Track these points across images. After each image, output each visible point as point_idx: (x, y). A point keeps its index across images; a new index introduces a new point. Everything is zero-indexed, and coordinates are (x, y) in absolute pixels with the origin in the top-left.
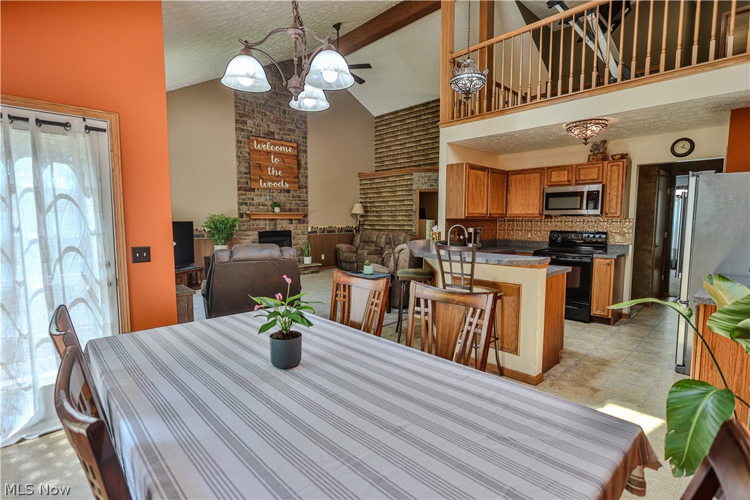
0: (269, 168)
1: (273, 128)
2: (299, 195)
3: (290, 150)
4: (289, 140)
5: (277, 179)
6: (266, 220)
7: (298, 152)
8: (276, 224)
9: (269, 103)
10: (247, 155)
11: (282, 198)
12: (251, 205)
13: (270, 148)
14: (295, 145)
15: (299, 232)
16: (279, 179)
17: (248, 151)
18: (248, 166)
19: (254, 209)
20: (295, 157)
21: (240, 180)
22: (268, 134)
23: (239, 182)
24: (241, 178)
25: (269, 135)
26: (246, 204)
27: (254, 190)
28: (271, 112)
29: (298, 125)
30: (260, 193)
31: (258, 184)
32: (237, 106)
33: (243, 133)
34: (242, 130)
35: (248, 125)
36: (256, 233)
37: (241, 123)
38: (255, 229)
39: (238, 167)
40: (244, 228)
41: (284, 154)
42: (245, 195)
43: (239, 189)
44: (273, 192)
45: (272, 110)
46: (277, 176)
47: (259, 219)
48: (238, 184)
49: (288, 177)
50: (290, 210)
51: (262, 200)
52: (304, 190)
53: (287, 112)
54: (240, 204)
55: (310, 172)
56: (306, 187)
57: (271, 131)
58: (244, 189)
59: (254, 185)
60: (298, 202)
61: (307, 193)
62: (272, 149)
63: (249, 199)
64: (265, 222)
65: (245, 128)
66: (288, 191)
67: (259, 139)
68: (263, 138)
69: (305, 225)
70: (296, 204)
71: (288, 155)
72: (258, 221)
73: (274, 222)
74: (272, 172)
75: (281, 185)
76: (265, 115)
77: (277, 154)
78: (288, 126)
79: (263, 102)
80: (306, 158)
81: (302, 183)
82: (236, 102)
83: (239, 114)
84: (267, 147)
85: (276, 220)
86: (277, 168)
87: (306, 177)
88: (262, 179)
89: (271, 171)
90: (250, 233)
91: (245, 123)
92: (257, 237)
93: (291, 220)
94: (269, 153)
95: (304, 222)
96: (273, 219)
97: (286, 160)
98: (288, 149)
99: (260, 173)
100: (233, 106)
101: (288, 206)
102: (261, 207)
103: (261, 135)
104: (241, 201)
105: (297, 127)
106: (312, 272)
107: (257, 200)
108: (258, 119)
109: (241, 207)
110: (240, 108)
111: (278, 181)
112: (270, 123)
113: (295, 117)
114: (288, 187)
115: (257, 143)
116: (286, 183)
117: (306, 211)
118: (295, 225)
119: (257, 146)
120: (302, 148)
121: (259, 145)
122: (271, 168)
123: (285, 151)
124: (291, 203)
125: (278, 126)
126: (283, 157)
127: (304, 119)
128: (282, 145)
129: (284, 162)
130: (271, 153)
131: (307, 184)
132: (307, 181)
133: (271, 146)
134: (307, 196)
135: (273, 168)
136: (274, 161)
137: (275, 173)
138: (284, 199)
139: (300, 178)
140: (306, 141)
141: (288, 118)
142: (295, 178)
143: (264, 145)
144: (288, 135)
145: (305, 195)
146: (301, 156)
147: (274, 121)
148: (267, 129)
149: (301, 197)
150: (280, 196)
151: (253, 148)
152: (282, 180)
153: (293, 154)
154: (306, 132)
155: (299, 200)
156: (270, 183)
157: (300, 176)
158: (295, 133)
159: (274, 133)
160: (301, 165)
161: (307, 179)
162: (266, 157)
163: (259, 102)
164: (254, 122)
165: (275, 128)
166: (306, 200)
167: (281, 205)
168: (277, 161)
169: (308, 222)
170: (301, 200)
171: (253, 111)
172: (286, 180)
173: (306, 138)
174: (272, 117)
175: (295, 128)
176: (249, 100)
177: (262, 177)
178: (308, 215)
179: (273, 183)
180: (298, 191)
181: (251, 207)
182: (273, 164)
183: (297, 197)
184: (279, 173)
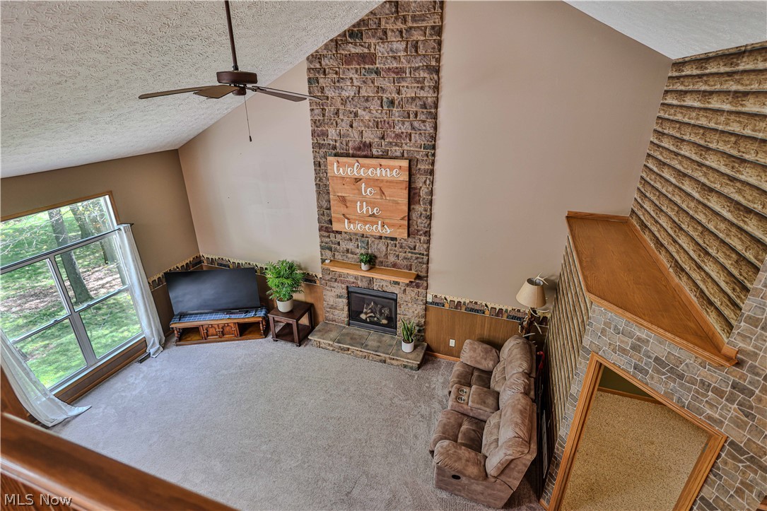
0: (359, 204)
1: (369, 136)
2: (412, 245)
3: (394, 174)
4: (398, 154)
5: (370, 219)
7: (411, 175)
9: (363, 93)
11: (378, 248)
12: (337, 251)
13: (359, 172)
14: (405, 164)
15: (408, 298)
16: (375, 220)
20: (405, 185)
21: (322, 217)
22: (359, 149)
23: (320, 220)
24: (323, 214)
25: (364, 150)
26: (330, 249)
27: (338, 232)
28: (366, 108)
29: (416, 124)
30: (347, 237)
31: (342, 226)
32: (313, 110)
34: (321, 146)
35: (330, 137)
36: (344, 286)
37: (318, 136)
38: (343, 283)
39: (318, 198)
41: (382, 181)
42: (329, 237)
43: (321, 229)
44: (366, 238)
45: (367, 105)
46: (370, 216)
48: (319, 223)
49: (391, 217)
50: (394, 266)
51: (350, 246)
52: (424, 238)
53: (396, 102)
54: (322, 248)
56: (428, 233)
57: (365, 144)
58: (326, 229)
59: (336, 227)
60: (409, 255)
61: (429, 242)
62: (362, 173)
63: (334, 243)
64: (355, 275)
65: (326, 142)
66: (392, 239)
67: (341, 159)
68: (351, 156)
69: (422, 291)
70: (405, 258)
71: (391, 183)
74: (363, 208)
76: (356, 115)
77: (371, 181)
78: (397, 129)
79: (352, 94)
80: (432, 184)
81: (420, 223)
83: (316, 121)
86: (371, 204)
87: (430, 218)
88: (348, 219)
89: (361, 207)
90: (335, 284)
91: (325, 134)
92: (344, 291)
94: (358, 180)
95: (418, 286)
97: (387, 191)
98: (391, 171)
99: (344, 210)
101: (392, 259)
102: (350, 255)
103: (351, 152)
104: (324, 244)
105: (413, 128)
107: (345, 245)
108: (345, 124)
109: (324, 251)
110: (318, 111)
111: (372, 223)
112: (363, 128)
113: (413, 108)
114: (388, 231)
115: (338, 167)
116: (385, 226)
117: (424, 271)
118: (403, 288)
119: (338, 170)
120: (423, 167)
121: (341, 169)
122: (362, 203)
123: (386, 175)
124: (398, 256)
125: (379, 133)
126: (381, 185)
127: (433, 110)
128: (381, 165)
129: (383, 193)
130: (360, 179)
131: (430, 228)
132: (430, 224)
133: (360, 169)
134: (428, 248)
135: (364, 203)
136: (366, 192)
137: (367, 211)
138: (384, 248)
139: (415, 218)
140: (433, 152)
141: (397, 114)
142: (403, 219)
143: (349, 169)
144: (396, 145)
145: (425, 246)
146: (420, 181)
147: (371, 124)
148: (358, 140)
149: (415, 249)
150: (378, 244)
151: (332, 175)
152: (380, 222)
153: (401, 179)
154: (432, 136)
155: (412, 253)
156: (360, 225)
157: (414, 216)
158: (410, 141)
159: (370, 145)
160: (420, 196)
161: (431, 220)
162: (353, 187)
163: (345, 94)
164: (338, 131)
165: (372, 136)
166: (425, 253)
167: (379, 256)
168: (371, 193)
169: (427, 288)
170: (415, 254)
171: (337, 113)
172: (386, 221)
173: (434, 147)
174: (367, 118)
175: (409, 131)
176: (330, 95)
177: (347, 216)
178: (427, 277)
179: (365, 225)
180: (411, 240)
181: (336, 253)
182: (365, 197)
183: (406, 248)
184: (375, 212)
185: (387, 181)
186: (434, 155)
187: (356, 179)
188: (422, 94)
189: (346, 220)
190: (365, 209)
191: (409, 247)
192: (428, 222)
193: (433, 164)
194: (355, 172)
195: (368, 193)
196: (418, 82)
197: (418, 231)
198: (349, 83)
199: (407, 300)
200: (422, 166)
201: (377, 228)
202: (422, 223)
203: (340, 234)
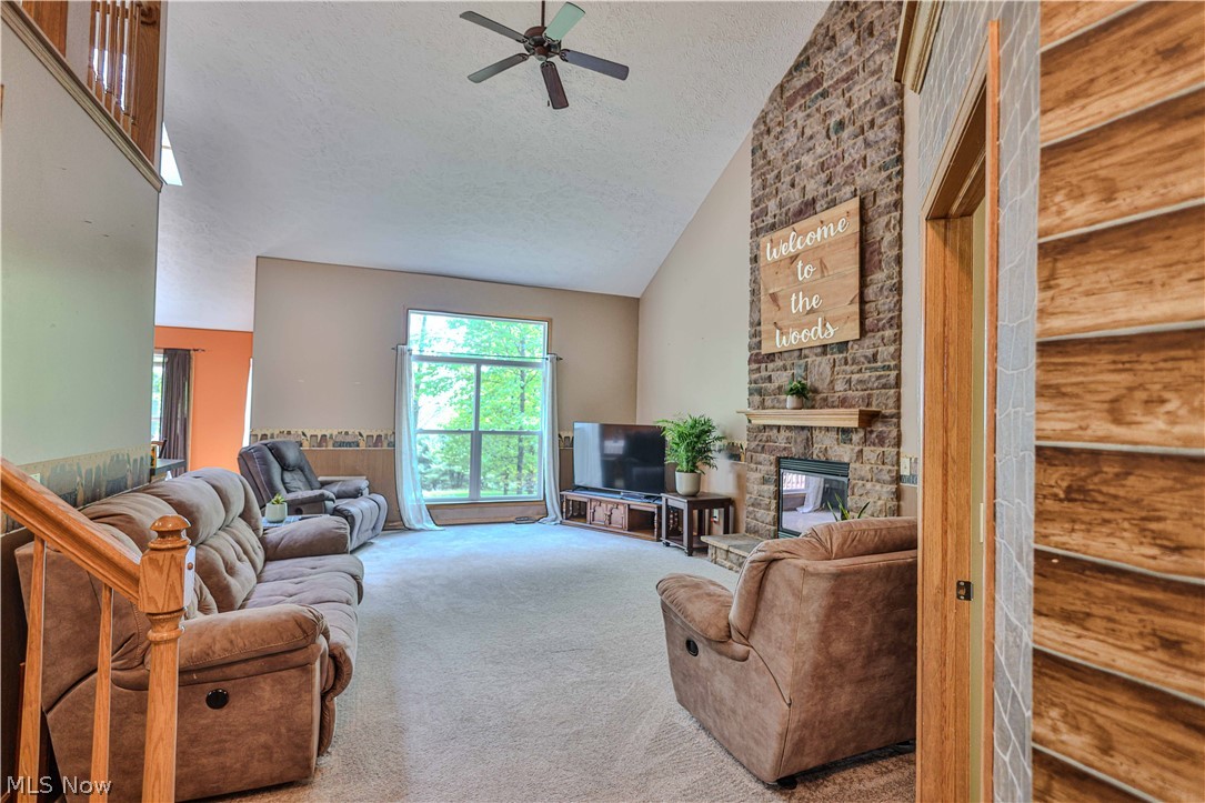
0: (794, 297)
1: (814, 187)
2: (869, 352)
3: (840, 227)
4: (848, 194)
5: (808, 318)
6: (789, 428)
8: (810, 440)
9: (808, 132)
11: (820, 371)
12: (766, 392)
13: (795, 246)
14: (854, 205)
15: (866, 471)
16: (813, 317)
19: (770, 403)
20: (852, 242)
21: (753, 340)
22: (800, 213)
23: (751, 347)
24: (754, 335)
25: (804, 210)
26: (760, 391)
27: (771, 357)
28: (808, 151)
29: (872, 137)
30: (780, 364)
31: (773, 343)
32: (753, 187)
34: (760, 231)
35: (769, 214)
36: (773, 458)
37: (757, 218)
38: (771, 453)
39: (751, 312)
40: (753, 445)
41: (824, 246)
42: (759, 370)
43: (750, 360)
44: (806, 357)
45: (810, 144)
46: (808, 313)
47: (779, 427)
48: (750, 350)
49: (835, 306)
50: (843, 402)
51: (783, 378)
52: (886, 334)
53: (847, 121)
54: (751, 392)
56: (896, 322)
57: (806, 202)
58: (756, 358)
59: (765, 350)
60: (867, 375)
61: (898, 338)
62: (799, 246)
63: (764, 380)
64: (788, 434)
65: (765, 223)
66: (843, 346)
68: (785, 227)
70: (860, 382)
71: (835, 245)
72: (775, 431)
73: (805, 434)
74: (798, 303)
75: (818, 333)
76: (799, 167)
77: (810, 254)
78: (845, 160)
81: (881, 304)
82: (752, 180)
84: (790, 245)
85: (810, 429)
86: (809, 293)
87: (898, 289)
88: (780, 329)
89: (796, 302)
90: (762, 457)
91: (765, 212)
92: (774, 469)
93: (846, 431)
94: (794, 258)
95: (881, 441)
96: (803, 428)
97: (830, 261)
99: (775, 315)
101: (839, 388)
102: (782, 397)
104: (753, 385)
107: (776, 381)
109: (751, 398)
111: (810, 325)
112: (806, 181)
113: (867, 116)
114: (831, 334)
115: (771, 248)
116: (828, 325)
117: (891, 402)
118: (857, 448)
119: (772, 253)
121: (775, 250)
122: (797, 296)
123: (829, 235)
124: (849, 381)
125: (823, 176)
126: (822, 255)
127: (897, 103)
128: (822, 222)
129: (825, 267)
130: (796, 257)
131: (900, 310)
132: (900, 301)
133: (797, 239)
134: (899, 351)
135: (801, 294)
136: (803, 274)
137: (804, 305)
138: (829, 372)
139: (872, 297)
140: (898, 168)
141: (847, 138)
142: (852, 302)
143: (784, 246)
144: (847, 184)
145: (892, 349)
146: (879, 227)
147: (815, 170)
148: (800, 201)
149: (875, 360)
150: (819, 365)
151: (765, 265)
152: (820, 319)
153: (849, 232)
154: (895, 142)
155: (871, 369)
156: (794, 333)
157: (871, 292)
158: (865, 167)
159: (814, 200)
160: (880, 253)
161: (900, 294)
162: (788, 271)
163: (787, 145)
164: (778, 200)
165: (816, 187)
166: (893, 363)
167: (820, 388)
168: (809, 273)
169: (898, 444)
170: (876, 369)
171: (778, 177)
172: (829, 315)
173: (900, 160)
174: (811, 164)
175: (863, 153)
176: (771, 158)
177: (779, 324)
178: (898, 416)
179: (800, 333)
180: (867, 342)
181: (767, 398)
182: (801, 283)
183: (862, 359)
184: (814, 303)
185: (830, 244)
186: (901, 173)
187: (791, 258)
189: (778, 332)
190: (800, 305)
191: (866, 357)
192: (897, 298)
193: (899, 188)
194: (791, 248)
195: (805, 274)
197: (879, 320)
198: (793, 130)
199: (863, 473)
200: (883, 201)
201: (815, 334)
202: (884, 304)
203: (773, 361)
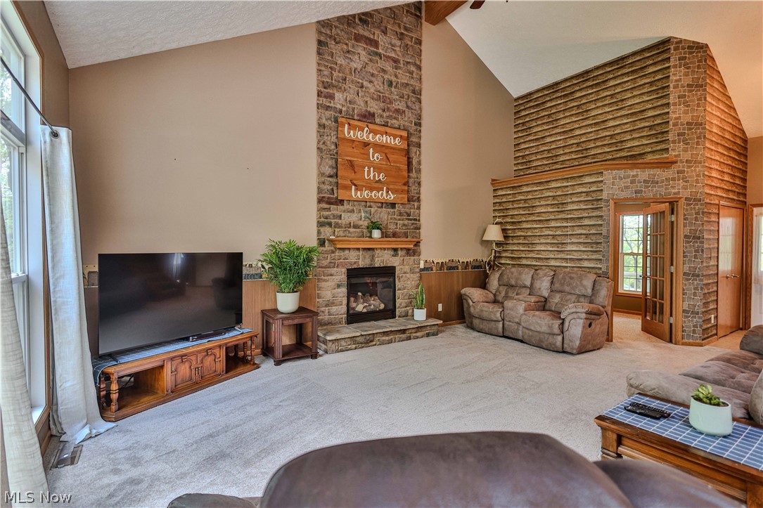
0: (366, 169)
1: (374, 107)
2: (408, 211)
3: (397, 142)
4: (397, 126)
5: (377, 185)
6: (358, 249)
7: (408, 145)
8: (373, 256)
9: (369, 69)
10: (333, 147)
11: (383, 215)
12: (338, 226)
13: (368, 137)
14: (405, 134)
15: (407, 268)
16: (380, 185)
17: (336, 140)
18: (334, 166)
19: (341, 234)
20: (404, 153)
21: (322, 186)
22: (365, 116)
23: (320, 190)
24: (324, 183)
25: (368, 117)
26: (330, 224)
27: (342, 202)
28: (371, 82)
29: (409, 104)
30: (351, 208)
31: (348, 193)
32: (320, 70)
33: (328, 113)
34: (328, 108)
35: (336, 100)
36: (344, 270)
37: (325, 97)
38: (343, 267)
39: (320, 165)
40: (325, 263)
41: (388, 148)
42: (329, 210)
43: (320, 200)
44: (370, 207)
45: (373, 79)
46: (377, 182)
47: (349, 249)
48: (318, 193)
49: (394, 183)
50: (394, 235)
51: (353, 218)
52: (416, 204)
53: (394, 84)
54: (320, 224)
55: (425, 177)
56: (419, 200)
57: (369, 113)
58: (328, 200)
59: (342, 194)
60: (406, 222)
61: (419, 208)
62: (371, 138)
63: (335, 217)
64: (357, 253)
65: (332, 105)
66: (393, 205)
67: (352, 122)
68: (359, 120)
69: (416, 258)
70: (404, 225)
71: (393, 149)
72: (347, 252)
73: (370, 253)
74: (370, 174)
75: (383, 195)
76: (362, 86)
77: (379, 147)
78: (396, 105)
79: (359, 67)
80: (420, 155)
81: (413, 189)
82: (319, 64)
83: (323, 82)
84: (364, 135)
85: (373, 249)
86: (378, 169)
87: (419, 184)
88: (355, 185)
90: (334, 270)
91: (331, 97)
92: (344, 277)
93: (395, 250)
94: (366, 144)
95: (414, 253)
96: (369, 249)
97: (391, 157)
98: (394, 139)
99: (352, 175)
100: (315, 71)
101: (392, 227)
102: (352, 230)
103: (356, 117)
104: (322, 219)
105: (408, 107)
106: (428, 335)
107: (347, 218)
108: (352, 91)
109: (322, 229)
110: (326, 73)
111: (378, 189)
112: (368, 99)
113: (406, 92)
114: (392, 197)
115: (349, 129)
116: (390, 192)
117: (418, 236)
118: (402, 258)
119: (349, 133)
120: (414, 140)
121: (352, 132)
122: (369, 168)
123: (391, 142)
124: (397, 224)
125: (381, 106)
126: (387, 151)
127: (419, 97)
128: (385, 133)
129: (388, 159)
130: (369, 144)
131: (420, 194)
132: (420, 190)
133: (369, 133)
134: (419, 213)
135: (372, 169)
136: (373, 157)
137: (374, 176)
138: (386, 217)
139: (411, 185)
140: (419, 128)
141: (396, 93)
142: (404, 184)
143: (359, 132)
144: (395, 118)
145: (417, 212)
146: (413, 152)
147: (375, 96)
148: (364, 109)
149: (410, 215)
150: (380, 213)
151: (342, 136)
152: (385, 188)
153: (402, 147)
154: (419, 116)
155: (408, 219)
156: (367, 191)
157: (411, 182)
158: (405, 117)
159: (374, 115)
160: (413, 165)
161: (420, 187)
162: (362, 151)
163: (354, 65)
164: (345, 97)
165: (376, 107)
166: (417, 219)
168: (378, 158)
169: (420, 254)
170: (411, 220)
171: (345, 80)
172: (391, 187)
173: (420, 125)
174: (372, 90)
175: (404, 109)
176: (339, 62)
177: (355, 182)
178: (420, 242)
179: (372, 192)
180: (407, 206)
181: (337, 230)
182: (372, 162)
183: (405, 214)
184: (381, 177)
185: (391, 148)
186: (420, 131)
187: (364, 143)
188: (412, 82)
189: (353, 187)
190: (372, 176)
191: (407, 213)
192: (418, 189)
193: (420, 139)
194: (365, 137)
195: (375, 158)
196: (410, 73)
197: (413, 197)
198: (357, 57)
199: (405, 271)
201: (382, 195)
202: (415, 190)
203: (343, 205)
